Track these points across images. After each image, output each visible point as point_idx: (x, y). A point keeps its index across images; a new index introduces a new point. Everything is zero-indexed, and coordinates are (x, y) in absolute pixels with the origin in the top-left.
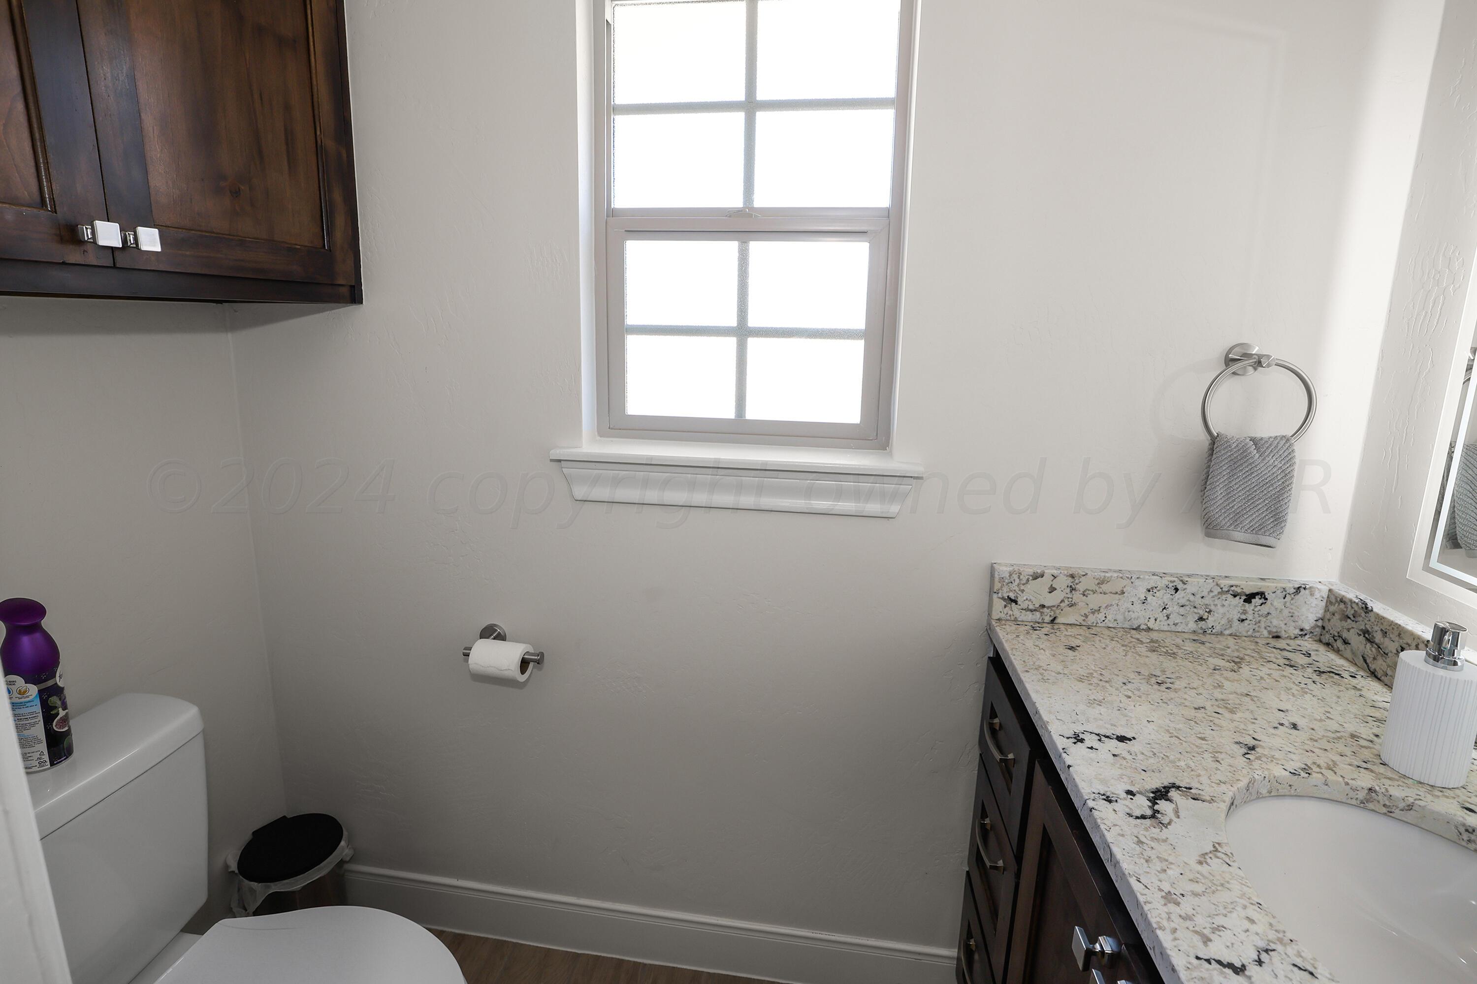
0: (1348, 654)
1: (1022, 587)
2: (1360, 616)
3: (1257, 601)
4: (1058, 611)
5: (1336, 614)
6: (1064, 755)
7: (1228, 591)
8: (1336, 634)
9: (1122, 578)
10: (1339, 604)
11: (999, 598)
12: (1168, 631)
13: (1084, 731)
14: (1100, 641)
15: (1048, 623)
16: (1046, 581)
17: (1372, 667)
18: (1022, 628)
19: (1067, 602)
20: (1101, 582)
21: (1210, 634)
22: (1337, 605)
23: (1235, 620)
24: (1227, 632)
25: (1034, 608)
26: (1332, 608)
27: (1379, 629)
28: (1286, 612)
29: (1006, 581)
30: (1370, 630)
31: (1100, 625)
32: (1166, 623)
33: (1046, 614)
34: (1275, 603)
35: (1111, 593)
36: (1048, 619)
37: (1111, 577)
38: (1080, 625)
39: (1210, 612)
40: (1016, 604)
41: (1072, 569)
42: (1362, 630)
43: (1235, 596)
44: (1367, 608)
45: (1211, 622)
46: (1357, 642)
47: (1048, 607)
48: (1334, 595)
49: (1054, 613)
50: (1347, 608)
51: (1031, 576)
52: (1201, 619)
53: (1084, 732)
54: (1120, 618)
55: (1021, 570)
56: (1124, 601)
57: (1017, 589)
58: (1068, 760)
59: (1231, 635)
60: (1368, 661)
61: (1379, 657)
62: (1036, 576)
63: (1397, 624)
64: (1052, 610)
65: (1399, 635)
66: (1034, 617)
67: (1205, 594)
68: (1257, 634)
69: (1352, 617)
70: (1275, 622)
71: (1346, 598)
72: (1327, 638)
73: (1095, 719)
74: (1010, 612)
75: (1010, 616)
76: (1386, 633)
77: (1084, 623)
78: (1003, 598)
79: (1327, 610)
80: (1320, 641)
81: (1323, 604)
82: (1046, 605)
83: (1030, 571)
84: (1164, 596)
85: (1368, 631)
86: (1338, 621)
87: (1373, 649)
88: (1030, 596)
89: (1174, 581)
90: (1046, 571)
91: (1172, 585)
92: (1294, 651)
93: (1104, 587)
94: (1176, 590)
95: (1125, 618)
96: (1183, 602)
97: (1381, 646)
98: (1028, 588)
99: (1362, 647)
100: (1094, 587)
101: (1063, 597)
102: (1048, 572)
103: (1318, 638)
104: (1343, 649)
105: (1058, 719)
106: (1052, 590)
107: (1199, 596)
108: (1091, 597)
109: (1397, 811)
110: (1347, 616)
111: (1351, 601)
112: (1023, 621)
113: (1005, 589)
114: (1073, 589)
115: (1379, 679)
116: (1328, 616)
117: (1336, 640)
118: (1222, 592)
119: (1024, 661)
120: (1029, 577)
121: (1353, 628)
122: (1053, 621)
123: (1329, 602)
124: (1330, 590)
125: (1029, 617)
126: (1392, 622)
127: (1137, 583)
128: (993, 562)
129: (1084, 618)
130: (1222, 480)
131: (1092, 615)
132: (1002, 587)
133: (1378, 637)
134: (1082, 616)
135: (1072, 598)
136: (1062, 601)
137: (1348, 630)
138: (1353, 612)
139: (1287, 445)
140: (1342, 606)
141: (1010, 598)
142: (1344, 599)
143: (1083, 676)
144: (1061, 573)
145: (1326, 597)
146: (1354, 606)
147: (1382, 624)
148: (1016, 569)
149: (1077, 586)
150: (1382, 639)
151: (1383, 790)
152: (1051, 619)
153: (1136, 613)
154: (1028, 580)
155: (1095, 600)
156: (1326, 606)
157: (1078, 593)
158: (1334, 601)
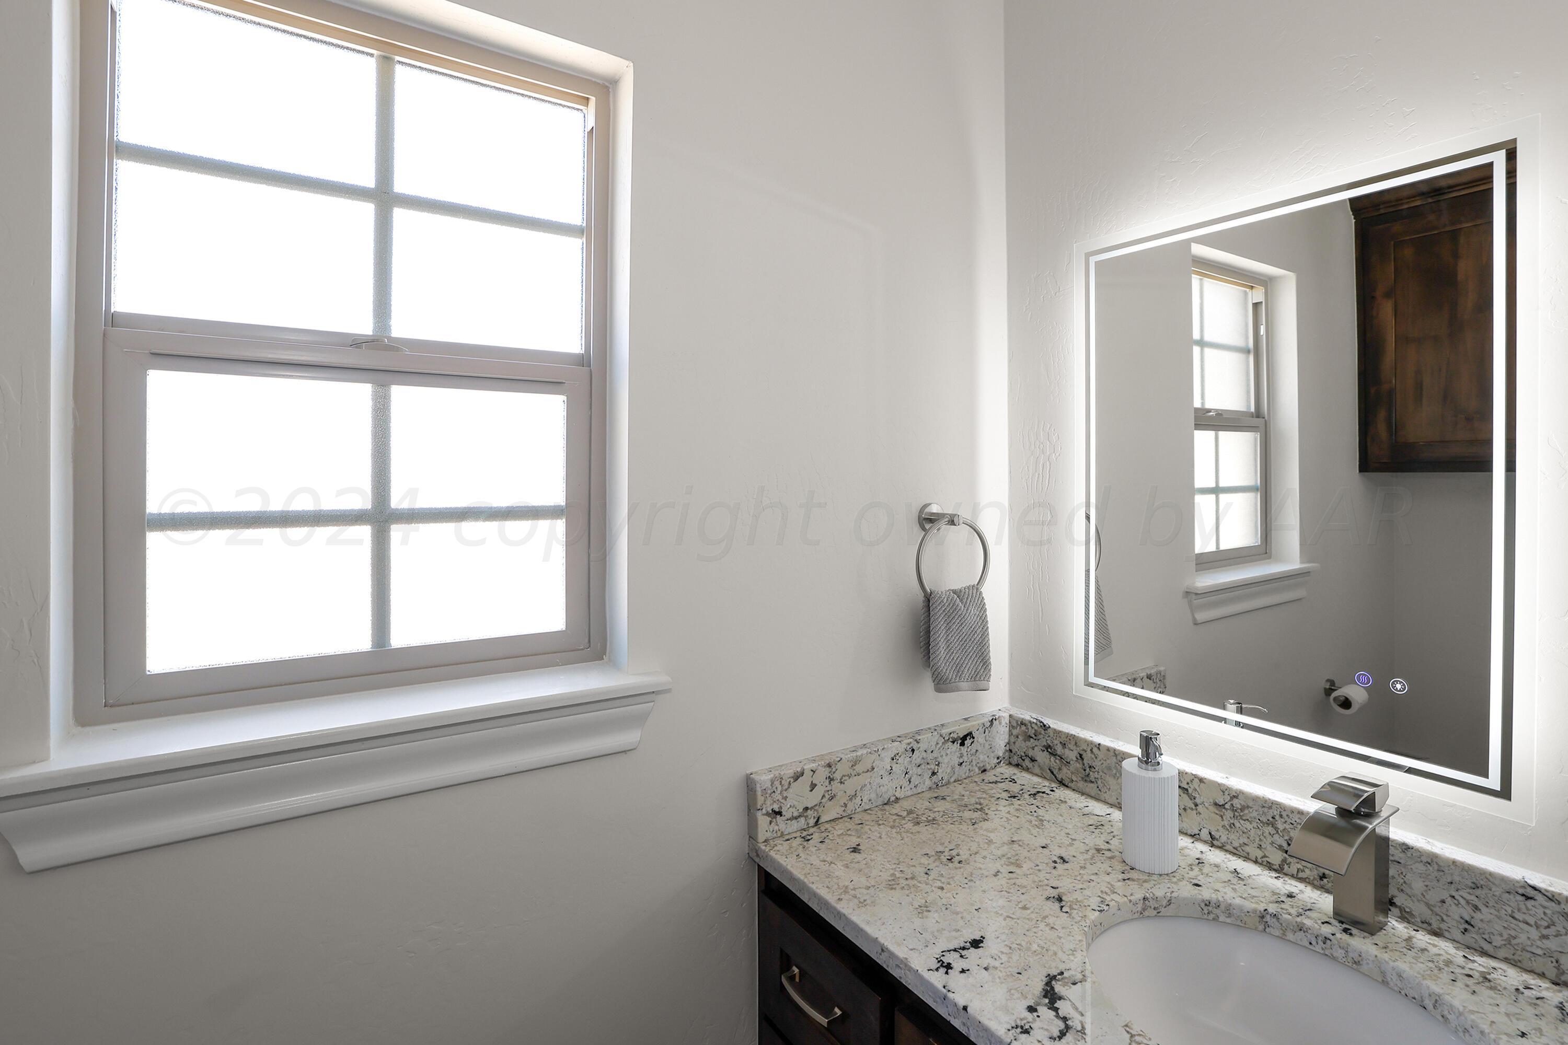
0: (1037, 770)
1: (785, 794)
2: (1040, 734)
3: (968, 742)
4: (820, 810)
5: (1019, 737)
6: (950, 995)
7: (949, 739)
8: (1023, 754)
9: (870, 753)
10: (1020, 727)
11: (763, 815)
12: (912, 795)
13: (942, 952)
14: (870, 830)
15: (813, 827)
16: (805, 781)
17: (1059, 777)
18: (795, 843)
19: (827, 796)
20: (855, 763)
21: (941, 786)
22: (1019, 728)
23: (956, 765)
24: (952, 780)
25: (798, 814)
26: (1015, 732)
27: (1059, 742)
28: (987, 747)
29: (769, 792)
30: (1051, 745)
31: (858, 810)
32: (909, 789)
33: (809, 817)
34: (980, 740)
35: (863, 772)
36: (812, 822)
37: (862, 755)
38: (842, 818)
39: (938, 765)
40: (781, 816)
41: (826, 757)
42: (1044, 746)
43: (953, 742)
44: (1045, 726)
45: (940, 775)
46: (1043, 758)
47: (812, 808)
48: (1014, 719)
49: (818, 813)
50: (1028, 729)
51: (792, 777)
52: (934, 774)
53: (944, 953)
54: (873, 796)
55: (782, 773)
56: (875, 777)
57: (780, 797)
58: (960, 999)
59: (955, 781)
60: (1055, 773)
61: (1063, 768)
62: (797, 776)
63: (1072, 735)
64: (815, 810)
65: (1076, 743)
66: (799, 824)
67: (933, 748)
68: (972, 774)
69: (1033, 736)
70: (982, 757)
71: (1025, 720)
72: (1015, 760)
73: (938, 931)
74: (776, 828)
75: (776, 832)
76: (1065, 744)
77: (845, 814)
78: (768, 814)
79: (1011, 734)
80: (1010, 764)
81: (1007, 729)
82: (809, 807)
83: (790, 772)
84: (904, 761)
85: (1050, 746)
86: (1023, 742)
87: (1057, 761)
88: (794, 801)
89: (911, 743)
90: (805, 767)
91: (910, 747)
92: (1003, 780)
93: (859, 768)
94: (913, 751)
95: (877, 795)
96: (918, 761)
97: (1063, 757)
98: (790, 793)
99: (1047, 762)
100: (849, 771)
101: (823, 792)
102: (808, 767)
103: (1007, 762)
104: (1031, 767)
105: (912, 950)
106: (813, 786)
107: (929, 752)
108: (848, 782)
109: (1163, 910)
110: (1029, 736)
111: (1030, 722)
112: (789, 834)
113: (769, 802)
114: (831, 780)
115: (1067, 786)
116: (1013, 740)
117: (1024, 760)
118: (946, 741)
119: (827, 887)
120: (790, 779)
121: (1036, 746)
122: (817, 823)
123: (1012, 727)
124: (1010, 716)
125: (795, 825)
126: (1068, 734)
127: (883, 754)
128: (749, 772)
129: (843, 809)
130: (942, 634)
131: (850, 802)
132: (765, 801)
133: (1059, 750)
134: (842, 806)
135: (831, 790)
136: (824, 796)
137: (1033, 748)
138: (1033, 731)
139: (978, 593)
140: (1023, 728)
141: (775, 811)
142: (1024, 722)
143: (889, 880)
144: (819, 765)
145: (1008, 722)
146: (1034, 725)
147: (1060, 737)
148: (777, 775)
149: (834, 775)
150: (1063, 750)
151: (1151, 895)
152: (815, 820)
153: (886, 786)
154: (790, 783)
155: (851, 785)
156: (1010, 731)
157: (836, 782)
158: (1015, 724)
